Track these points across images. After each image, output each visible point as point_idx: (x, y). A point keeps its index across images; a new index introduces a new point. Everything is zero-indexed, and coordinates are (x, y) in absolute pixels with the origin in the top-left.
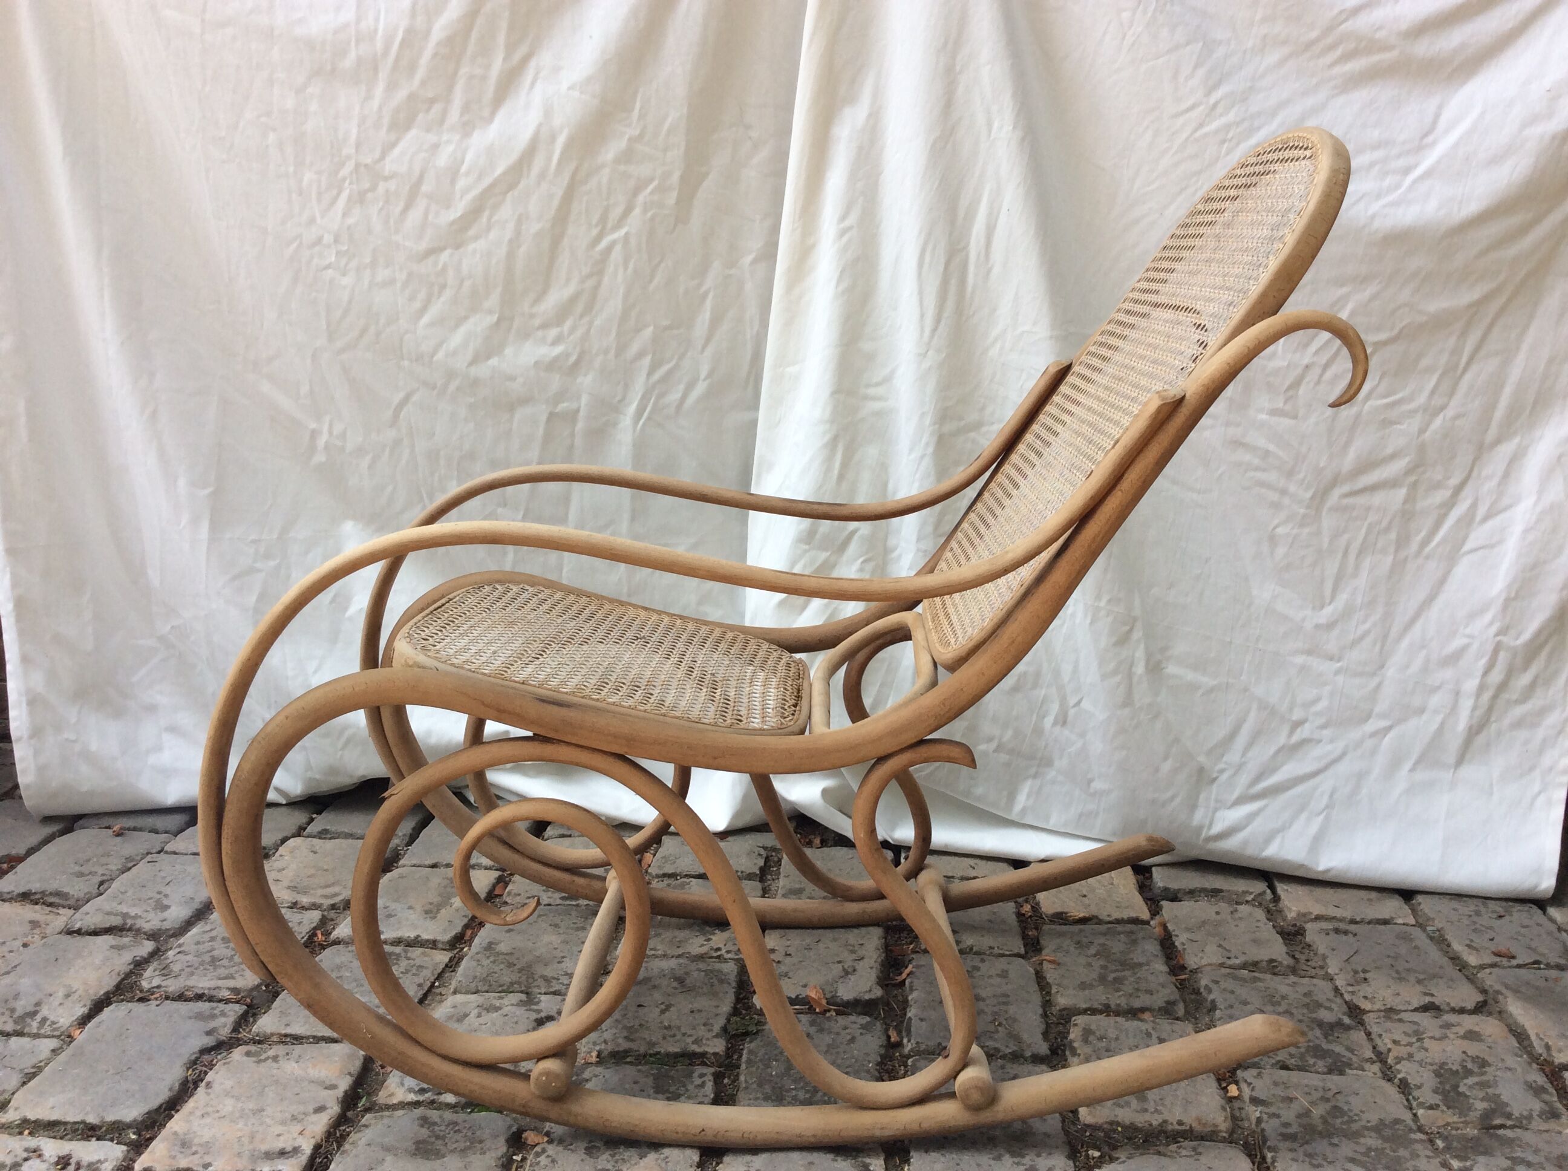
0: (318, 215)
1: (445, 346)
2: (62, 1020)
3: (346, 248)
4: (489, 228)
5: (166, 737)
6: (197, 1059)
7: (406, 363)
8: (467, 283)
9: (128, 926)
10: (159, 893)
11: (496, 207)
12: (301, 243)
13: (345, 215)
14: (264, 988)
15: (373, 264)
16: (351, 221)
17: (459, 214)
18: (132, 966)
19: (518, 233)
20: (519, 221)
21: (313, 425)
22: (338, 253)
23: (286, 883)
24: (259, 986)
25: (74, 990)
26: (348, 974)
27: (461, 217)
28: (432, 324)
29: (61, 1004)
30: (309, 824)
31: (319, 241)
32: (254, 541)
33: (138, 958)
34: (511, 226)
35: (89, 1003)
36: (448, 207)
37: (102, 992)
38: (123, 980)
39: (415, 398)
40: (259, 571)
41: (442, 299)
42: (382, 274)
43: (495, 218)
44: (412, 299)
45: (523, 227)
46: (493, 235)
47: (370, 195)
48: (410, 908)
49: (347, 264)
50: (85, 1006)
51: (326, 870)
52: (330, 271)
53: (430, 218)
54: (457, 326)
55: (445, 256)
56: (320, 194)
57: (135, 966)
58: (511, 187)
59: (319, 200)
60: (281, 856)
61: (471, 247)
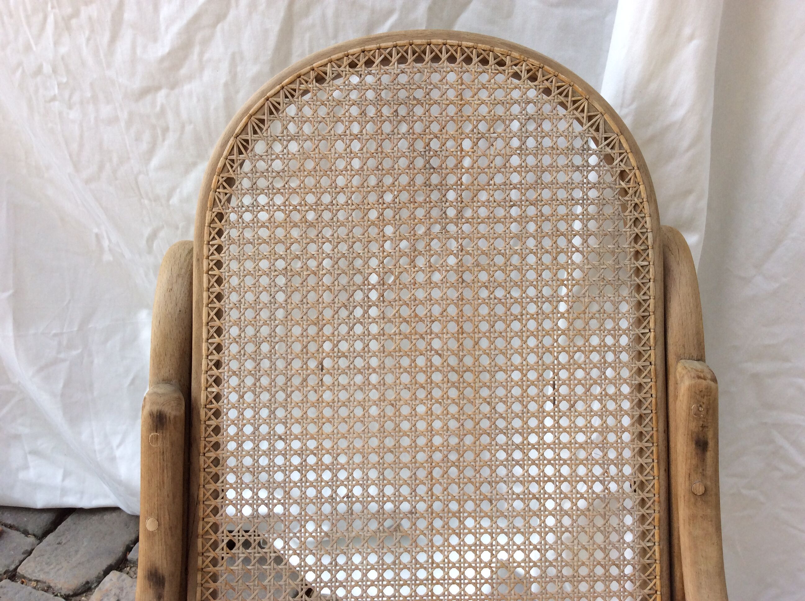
0: (32, 42)
1: (178, 190)
3: (65, 80)
4: (202, 68)
5: (29, 457)
7: (146, 202)
8: (189, 128)
11: (206, 42)
12: (23, 71)
13: (56, 43)
15: (95, 99)
16: (63, 50)
17: (167, 50)
19: (233, 75)
20: (233, 64)
21: (96, 230)
22: (59, 85)
27: (169, 53)
28: (161, 168)
31: (39, 71)
32: (55, 335)
34: (225, 66)
36: (155, 40)
39: (162, 234)
40: (63, 360)
41: (167, 143)
42: (106, 111)
43: (206, 56)
44: (138, 139)
45: (239, 69)
46: (207, 75)
47: (74, 22)
49: (70, 97)
52: (57, 103)
53: (139, 51)
54: (187, 171)
55: (161, 96)
56: (27, 17)
58: (220, 18)
59: (30, 26)
61: (187, 88)
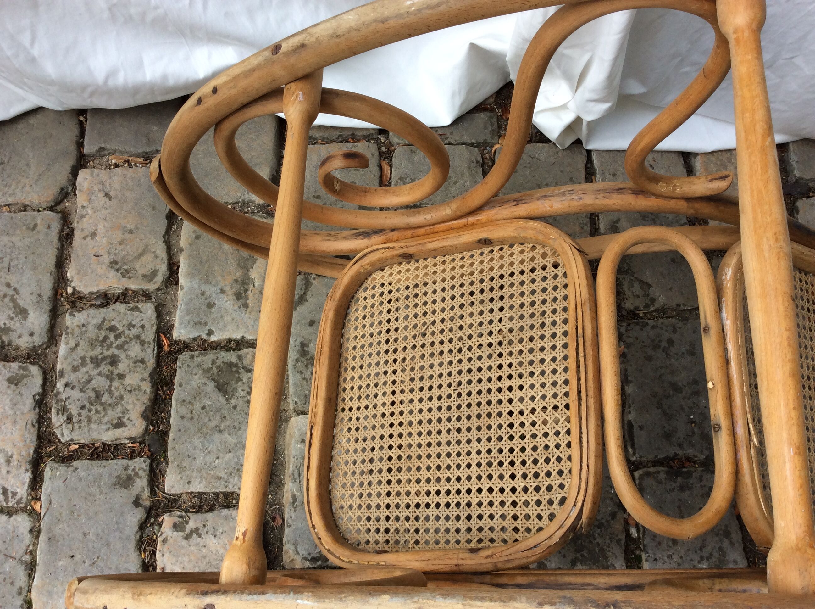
2: (18, 490)
6: (141, 537)
9: (6, 343)
10: (8, 285)
14: (151, 428)
18: (37, 410)
23: (106, 259)
24: (147, 428)
25: (10, 454)
26: (209, 403)
29: (8, 472)
30: (82, 134)
33: (37, 397)
35: (28, 467)
37: (32, 452)
38: (39, 428)
48: (223, 292)
50: (27, 470)
51: (131, 232)
57: (40, 407)
60: (83, 207)
